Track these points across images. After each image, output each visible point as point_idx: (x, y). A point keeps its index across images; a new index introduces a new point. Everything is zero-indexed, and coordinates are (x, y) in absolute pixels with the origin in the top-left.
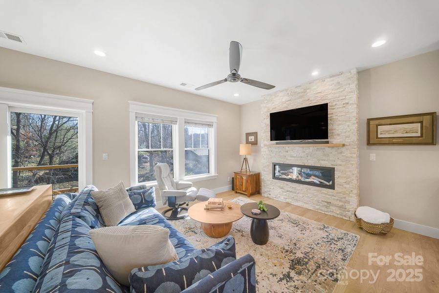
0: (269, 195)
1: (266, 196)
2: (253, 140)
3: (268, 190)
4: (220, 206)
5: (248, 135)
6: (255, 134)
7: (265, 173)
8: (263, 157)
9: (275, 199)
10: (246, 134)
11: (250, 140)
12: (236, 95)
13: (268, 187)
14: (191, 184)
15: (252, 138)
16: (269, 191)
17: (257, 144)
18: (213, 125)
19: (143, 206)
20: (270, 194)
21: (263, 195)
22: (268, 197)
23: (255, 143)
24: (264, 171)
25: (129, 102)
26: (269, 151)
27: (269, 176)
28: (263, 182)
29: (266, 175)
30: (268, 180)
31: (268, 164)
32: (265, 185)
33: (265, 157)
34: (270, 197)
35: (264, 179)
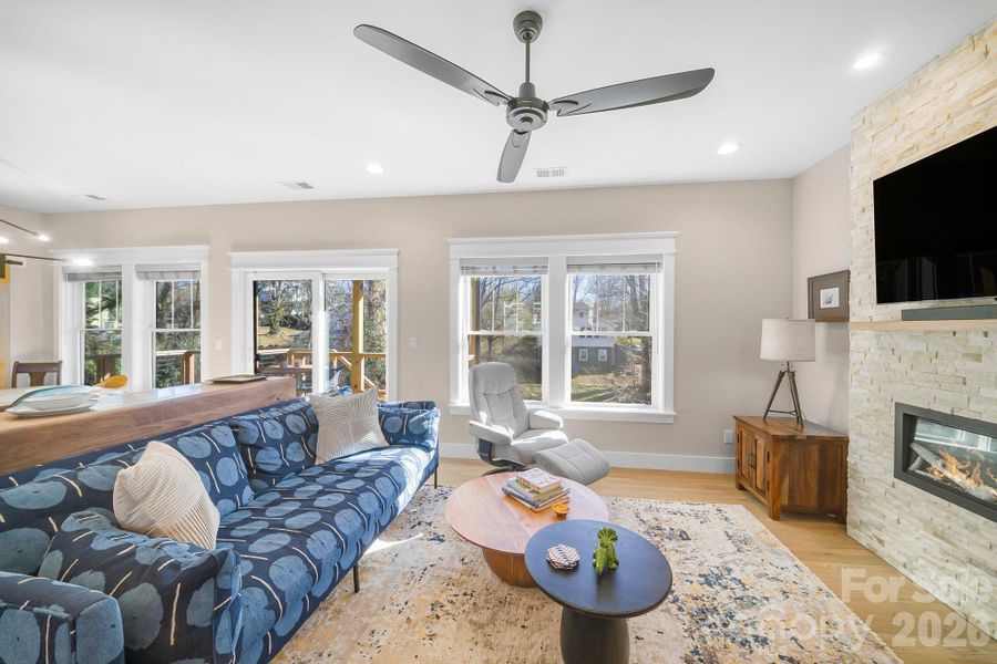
0: (875, 545)
1: (864, 542)
2: (835, 303)
3: (875, 519)
5: (816, 284)
6: (842, 279)
8: (857, 373)
9: (901, 569)
10: (809, 279)
11: (824, 306)
12: (728, 149)
13: (873, 505)
14: (558, 423)
15: (830, 297)
16: (880, 528)
17: (846, 319)
18: (660, 264)
19: (403, 441)
20: (881, 542)
21: (851, 531)
22: (872, 552)
23: (839, 317)
24: (861, 435)
25: (449, 240)
26: (881, 349)
27: (879, 458)
28: (852, 477)
29: (867, 453)
30: (874, 476)
31: (876, 406)
32: (859, 496)
33: (864, 373)
34: (879, 554)
35: (860, 468)
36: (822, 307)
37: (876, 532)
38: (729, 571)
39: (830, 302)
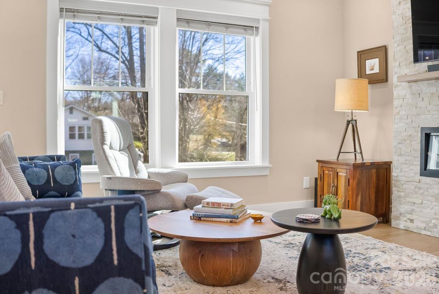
0: (409, 224)
1: (402, 227)
2: (376, 70)
3: (409, 208)
4: (230, 212)
5: (363, 56)
6: (382, 52)
7: (402, 159)
8: (398, 113)
9: (422, 232)
10: (358, 52)
11: (368, 72)
13: (408, 199)
15: (373, 65)
17: (386, 80)
18: (257, 28)
20: (412, 221)
21: (394, 223)
22: (407, 230)
23: (381, 79)
24: (400, 155)
26: (412, 94)
27: (412, 167)
28: (395, 186)
29: (404, 166)
30: (409, 180)
31: (410, 133)
32: (400, 197)
33: (402, 113)
34: (411, 229)
35: (400, 178)
36: (367, 73)
37: (409, 216)
38: (350, 251)
39: (372, 69)
